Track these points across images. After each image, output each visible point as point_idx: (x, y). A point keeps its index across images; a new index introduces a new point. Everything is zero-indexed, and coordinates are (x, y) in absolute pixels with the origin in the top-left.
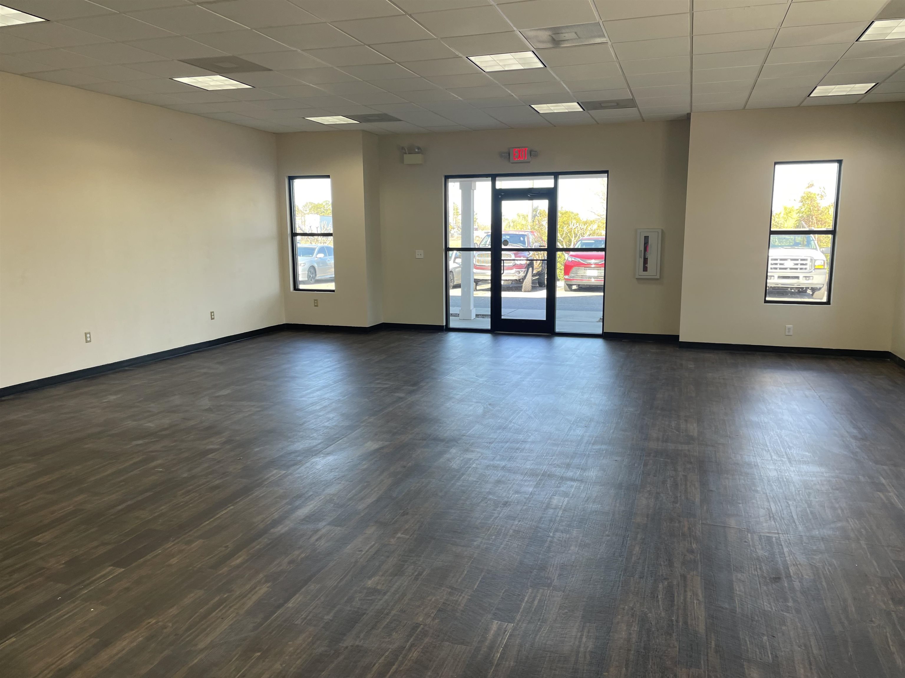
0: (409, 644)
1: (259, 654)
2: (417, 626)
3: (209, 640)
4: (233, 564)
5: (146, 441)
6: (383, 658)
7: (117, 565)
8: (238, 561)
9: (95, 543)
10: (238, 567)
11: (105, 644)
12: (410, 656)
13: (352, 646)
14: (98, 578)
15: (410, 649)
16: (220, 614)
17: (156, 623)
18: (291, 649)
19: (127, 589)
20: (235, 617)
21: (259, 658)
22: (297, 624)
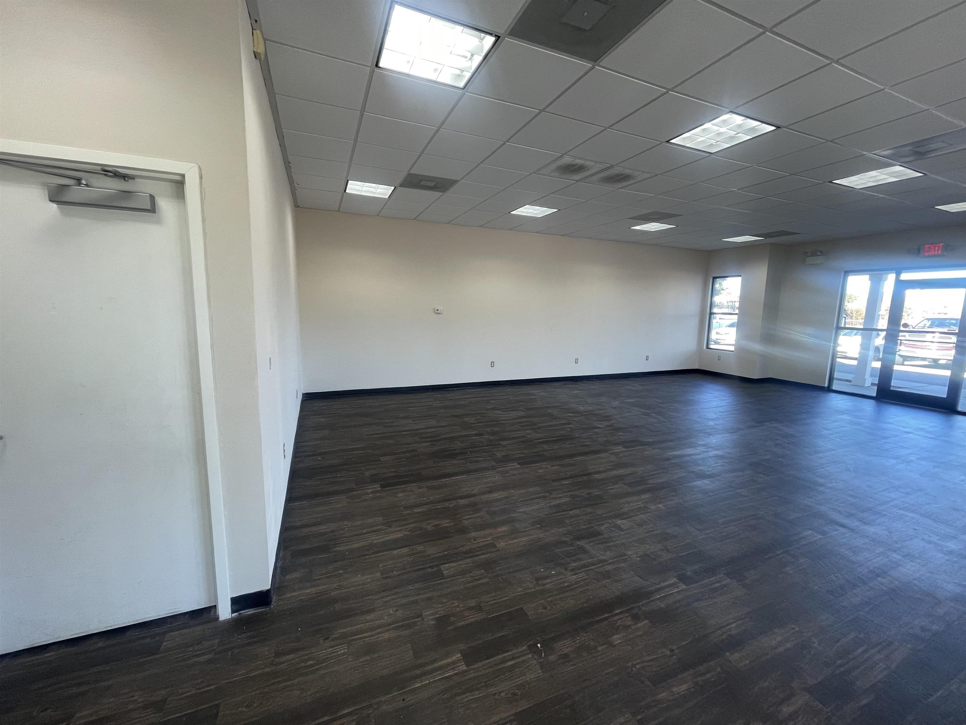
0: (611, 561)
1: (539, 526)
2: (626, 555)
3: (525, 510)
4: (562, 483)
5: (574, 415)
6: (591, 560)
7: (519, 464)
8: (566, 483)
9: (519, 452)
10: (564, 485)
11: (490, 492)
12: (606, 567)
13: (582, 546)
14: (509, 466)
15: (610, 564)
16: (538, 501)
17: (513, 493)
18: (554, 531)
19: (515, 475)
20: (543, 505)
21: (537, 528)
22: (566, 523)
